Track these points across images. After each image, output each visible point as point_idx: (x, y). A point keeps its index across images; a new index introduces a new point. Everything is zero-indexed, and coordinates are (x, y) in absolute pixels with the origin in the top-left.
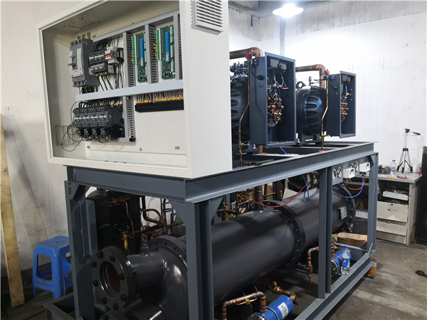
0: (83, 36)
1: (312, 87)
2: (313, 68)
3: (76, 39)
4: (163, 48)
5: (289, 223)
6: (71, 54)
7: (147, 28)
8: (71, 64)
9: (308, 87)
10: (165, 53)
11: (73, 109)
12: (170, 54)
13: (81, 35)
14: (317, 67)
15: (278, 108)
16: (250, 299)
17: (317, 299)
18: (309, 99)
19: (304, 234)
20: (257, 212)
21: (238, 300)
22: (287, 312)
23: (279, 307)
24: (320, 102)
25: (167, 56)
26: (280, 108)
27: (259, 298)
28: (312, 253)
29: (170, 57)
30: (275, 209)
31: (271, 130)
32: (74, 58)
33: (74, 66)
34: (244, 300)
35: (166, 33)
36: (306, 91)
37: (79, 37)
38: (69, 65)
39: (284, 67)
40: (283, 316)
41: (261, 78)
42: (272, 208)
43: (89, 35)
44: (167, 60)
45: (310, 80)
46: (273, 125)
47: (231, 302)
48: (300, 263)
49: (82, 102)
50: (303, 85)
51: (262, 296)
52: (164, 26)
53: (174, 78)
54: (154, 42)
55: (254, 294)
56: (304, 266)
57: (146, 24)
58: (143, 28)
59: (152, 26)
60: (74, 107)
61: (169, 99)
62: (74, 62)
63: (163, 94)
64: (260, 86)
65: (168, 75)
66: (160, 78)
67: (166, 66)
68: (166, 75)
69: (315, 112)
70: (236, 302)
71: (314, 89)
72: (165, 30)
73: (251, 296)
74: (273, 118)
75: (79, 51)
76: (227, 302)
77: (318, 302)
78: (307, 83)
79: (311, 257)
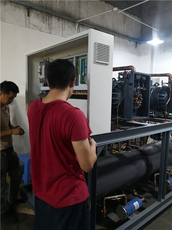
0: (46, 59)
1: (163, 86)
2: (165, 75)
3: (43, 60)
4: (82, 69)
5: (144, 159)
6: (39, 67)
7: (75, 58)
8: (39, 73)
9: (161, 86)
10: (82, 71)
11: (39, 94)
12: (84, 72)
13: (45, 58)
14: (168, 74)
15: (139, 99)
16: (119, 197)
17: (157, 202)
18: (161, 93)
19: (152, 165)
20: (127, 151)
21: (111, 197)
22: (139, 207)
23: (134, 204)
24: (166, 94)
25: (83, 73)
26: (141, 99)
27: (123, 197)
28: (157, 176)
29: (84, 73)
30: (137, 151)
31: (136, 111)
32: (41, 69)
33: (41, 73)
34: (115, 198)
35: (84, 62)
36: (160, 88)
37: (44, 59)
38: (38, 73)
39: (144, 78)
40: (136, 208)
41: (131, 84)
42: (136, 150)
43: (49, 58)
44: (83, 75)
45: (162, 82)
46: (137, 108)
47: (108, 198)
48: (149, 181)
49: (43, 91)
50: (158, 85)
51: (125, 197)
52: (83, 58)
53: (86, 84)
54: (78, 65)
55: (121, 195)
56: (152, 183)
57: (74, 56)
58: (73, 58)
59: (77, 58)
60: (39, 93)
61: (83, 94)
62: (41, 72)
63: (80, 91)
64: (130, 88)
65: (83, 82)
66: (79, 83)
67: (83, 78)
68: (82, 82)
69: (163, 100)
70: (111, 198)
71: (164, 87)
72: (83, 60)
73: (119, 196)
74: (137, 104)
75: (43, 67)
76: (106, 198)
77: (157, 203)
78: (160, 83)
79: (156, 178)
